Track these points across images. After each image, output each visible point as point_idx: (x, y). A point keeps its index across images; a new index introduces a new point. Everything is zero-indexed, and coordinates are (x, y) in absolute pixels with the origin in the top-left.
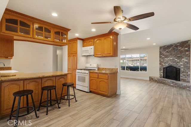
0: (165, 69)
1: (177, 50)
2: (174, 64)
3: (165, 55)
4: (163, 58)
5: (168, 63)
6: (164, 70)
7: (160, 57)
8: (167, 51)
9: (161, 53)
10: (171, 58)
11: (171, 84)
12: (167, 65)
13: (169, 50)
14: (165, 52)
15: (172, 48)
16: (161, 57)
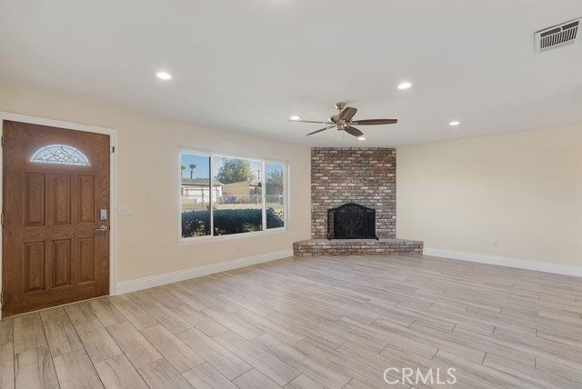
0: (332, 214)
1: (367, 165)
2: (359, 198)
3: (332, 175)
4: (325, 181)
5: (343, 198)
6: (329, 216)
7: (314, 179)
8: (339, 165)
9: (315, 168)
10: (352, 185)
11: (378, 250)
12: (338, 202)
13: (346, 162)
14: (332, 165)
15: (353, 159)
16: (318, 178)
